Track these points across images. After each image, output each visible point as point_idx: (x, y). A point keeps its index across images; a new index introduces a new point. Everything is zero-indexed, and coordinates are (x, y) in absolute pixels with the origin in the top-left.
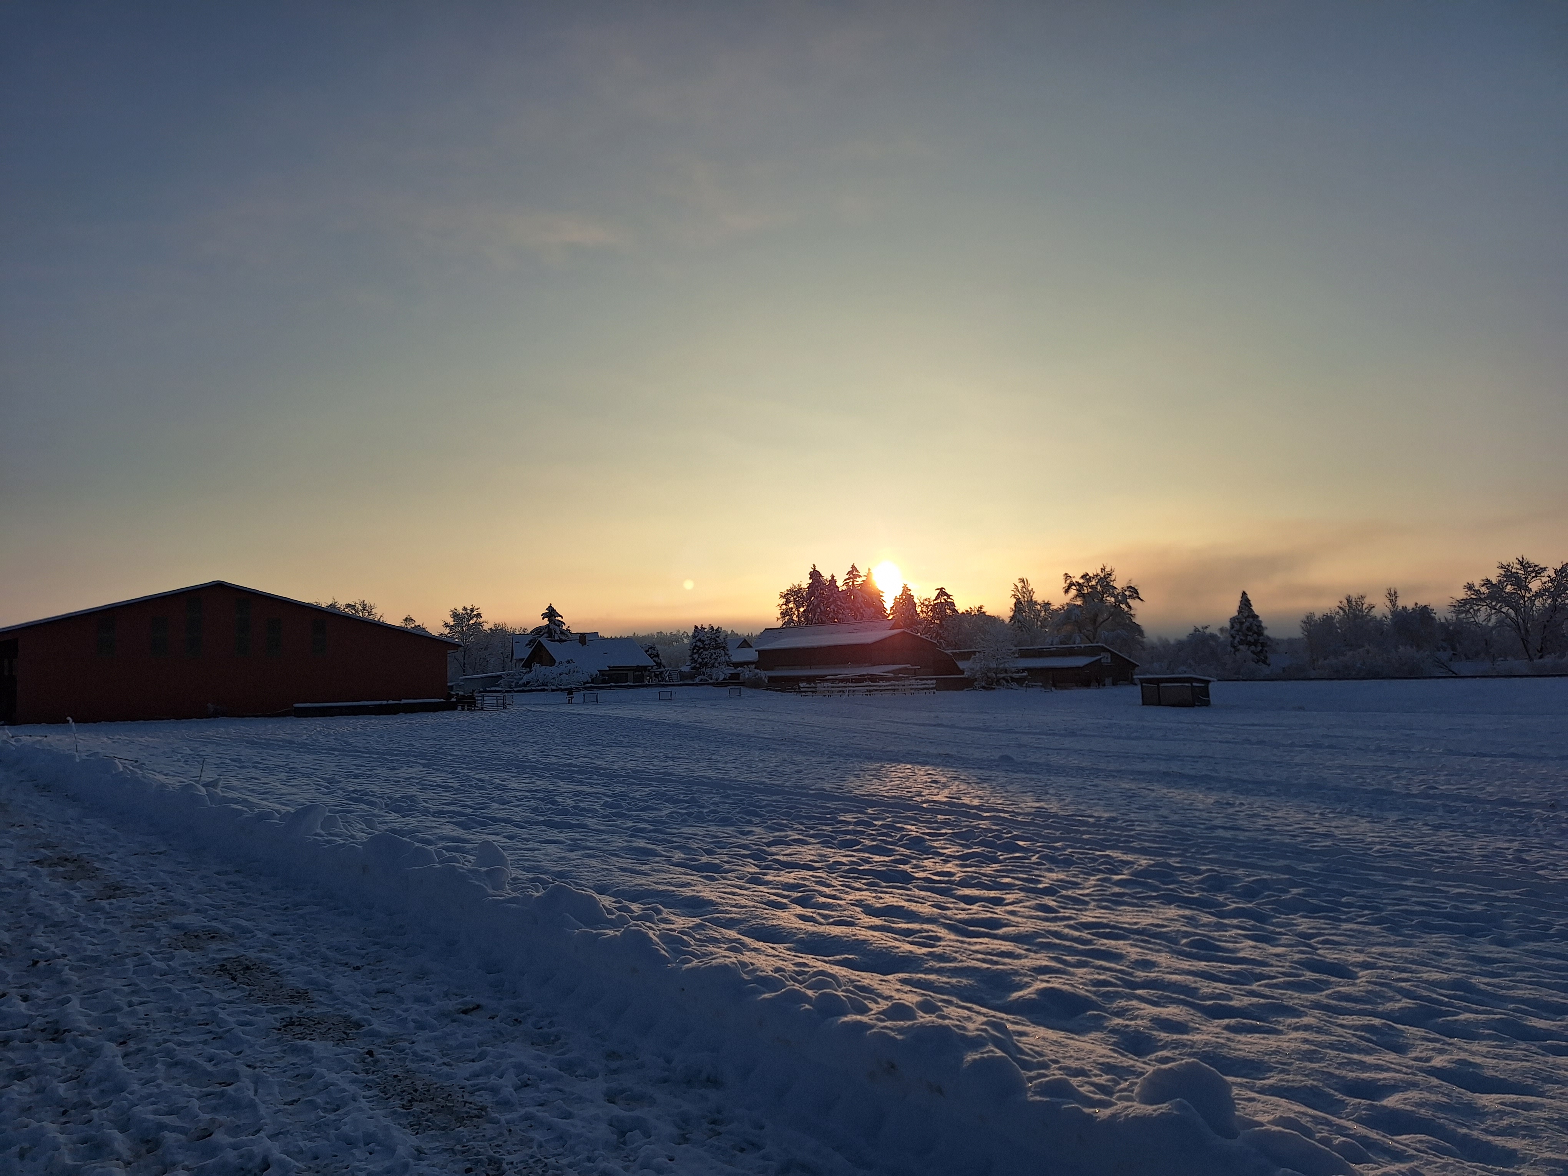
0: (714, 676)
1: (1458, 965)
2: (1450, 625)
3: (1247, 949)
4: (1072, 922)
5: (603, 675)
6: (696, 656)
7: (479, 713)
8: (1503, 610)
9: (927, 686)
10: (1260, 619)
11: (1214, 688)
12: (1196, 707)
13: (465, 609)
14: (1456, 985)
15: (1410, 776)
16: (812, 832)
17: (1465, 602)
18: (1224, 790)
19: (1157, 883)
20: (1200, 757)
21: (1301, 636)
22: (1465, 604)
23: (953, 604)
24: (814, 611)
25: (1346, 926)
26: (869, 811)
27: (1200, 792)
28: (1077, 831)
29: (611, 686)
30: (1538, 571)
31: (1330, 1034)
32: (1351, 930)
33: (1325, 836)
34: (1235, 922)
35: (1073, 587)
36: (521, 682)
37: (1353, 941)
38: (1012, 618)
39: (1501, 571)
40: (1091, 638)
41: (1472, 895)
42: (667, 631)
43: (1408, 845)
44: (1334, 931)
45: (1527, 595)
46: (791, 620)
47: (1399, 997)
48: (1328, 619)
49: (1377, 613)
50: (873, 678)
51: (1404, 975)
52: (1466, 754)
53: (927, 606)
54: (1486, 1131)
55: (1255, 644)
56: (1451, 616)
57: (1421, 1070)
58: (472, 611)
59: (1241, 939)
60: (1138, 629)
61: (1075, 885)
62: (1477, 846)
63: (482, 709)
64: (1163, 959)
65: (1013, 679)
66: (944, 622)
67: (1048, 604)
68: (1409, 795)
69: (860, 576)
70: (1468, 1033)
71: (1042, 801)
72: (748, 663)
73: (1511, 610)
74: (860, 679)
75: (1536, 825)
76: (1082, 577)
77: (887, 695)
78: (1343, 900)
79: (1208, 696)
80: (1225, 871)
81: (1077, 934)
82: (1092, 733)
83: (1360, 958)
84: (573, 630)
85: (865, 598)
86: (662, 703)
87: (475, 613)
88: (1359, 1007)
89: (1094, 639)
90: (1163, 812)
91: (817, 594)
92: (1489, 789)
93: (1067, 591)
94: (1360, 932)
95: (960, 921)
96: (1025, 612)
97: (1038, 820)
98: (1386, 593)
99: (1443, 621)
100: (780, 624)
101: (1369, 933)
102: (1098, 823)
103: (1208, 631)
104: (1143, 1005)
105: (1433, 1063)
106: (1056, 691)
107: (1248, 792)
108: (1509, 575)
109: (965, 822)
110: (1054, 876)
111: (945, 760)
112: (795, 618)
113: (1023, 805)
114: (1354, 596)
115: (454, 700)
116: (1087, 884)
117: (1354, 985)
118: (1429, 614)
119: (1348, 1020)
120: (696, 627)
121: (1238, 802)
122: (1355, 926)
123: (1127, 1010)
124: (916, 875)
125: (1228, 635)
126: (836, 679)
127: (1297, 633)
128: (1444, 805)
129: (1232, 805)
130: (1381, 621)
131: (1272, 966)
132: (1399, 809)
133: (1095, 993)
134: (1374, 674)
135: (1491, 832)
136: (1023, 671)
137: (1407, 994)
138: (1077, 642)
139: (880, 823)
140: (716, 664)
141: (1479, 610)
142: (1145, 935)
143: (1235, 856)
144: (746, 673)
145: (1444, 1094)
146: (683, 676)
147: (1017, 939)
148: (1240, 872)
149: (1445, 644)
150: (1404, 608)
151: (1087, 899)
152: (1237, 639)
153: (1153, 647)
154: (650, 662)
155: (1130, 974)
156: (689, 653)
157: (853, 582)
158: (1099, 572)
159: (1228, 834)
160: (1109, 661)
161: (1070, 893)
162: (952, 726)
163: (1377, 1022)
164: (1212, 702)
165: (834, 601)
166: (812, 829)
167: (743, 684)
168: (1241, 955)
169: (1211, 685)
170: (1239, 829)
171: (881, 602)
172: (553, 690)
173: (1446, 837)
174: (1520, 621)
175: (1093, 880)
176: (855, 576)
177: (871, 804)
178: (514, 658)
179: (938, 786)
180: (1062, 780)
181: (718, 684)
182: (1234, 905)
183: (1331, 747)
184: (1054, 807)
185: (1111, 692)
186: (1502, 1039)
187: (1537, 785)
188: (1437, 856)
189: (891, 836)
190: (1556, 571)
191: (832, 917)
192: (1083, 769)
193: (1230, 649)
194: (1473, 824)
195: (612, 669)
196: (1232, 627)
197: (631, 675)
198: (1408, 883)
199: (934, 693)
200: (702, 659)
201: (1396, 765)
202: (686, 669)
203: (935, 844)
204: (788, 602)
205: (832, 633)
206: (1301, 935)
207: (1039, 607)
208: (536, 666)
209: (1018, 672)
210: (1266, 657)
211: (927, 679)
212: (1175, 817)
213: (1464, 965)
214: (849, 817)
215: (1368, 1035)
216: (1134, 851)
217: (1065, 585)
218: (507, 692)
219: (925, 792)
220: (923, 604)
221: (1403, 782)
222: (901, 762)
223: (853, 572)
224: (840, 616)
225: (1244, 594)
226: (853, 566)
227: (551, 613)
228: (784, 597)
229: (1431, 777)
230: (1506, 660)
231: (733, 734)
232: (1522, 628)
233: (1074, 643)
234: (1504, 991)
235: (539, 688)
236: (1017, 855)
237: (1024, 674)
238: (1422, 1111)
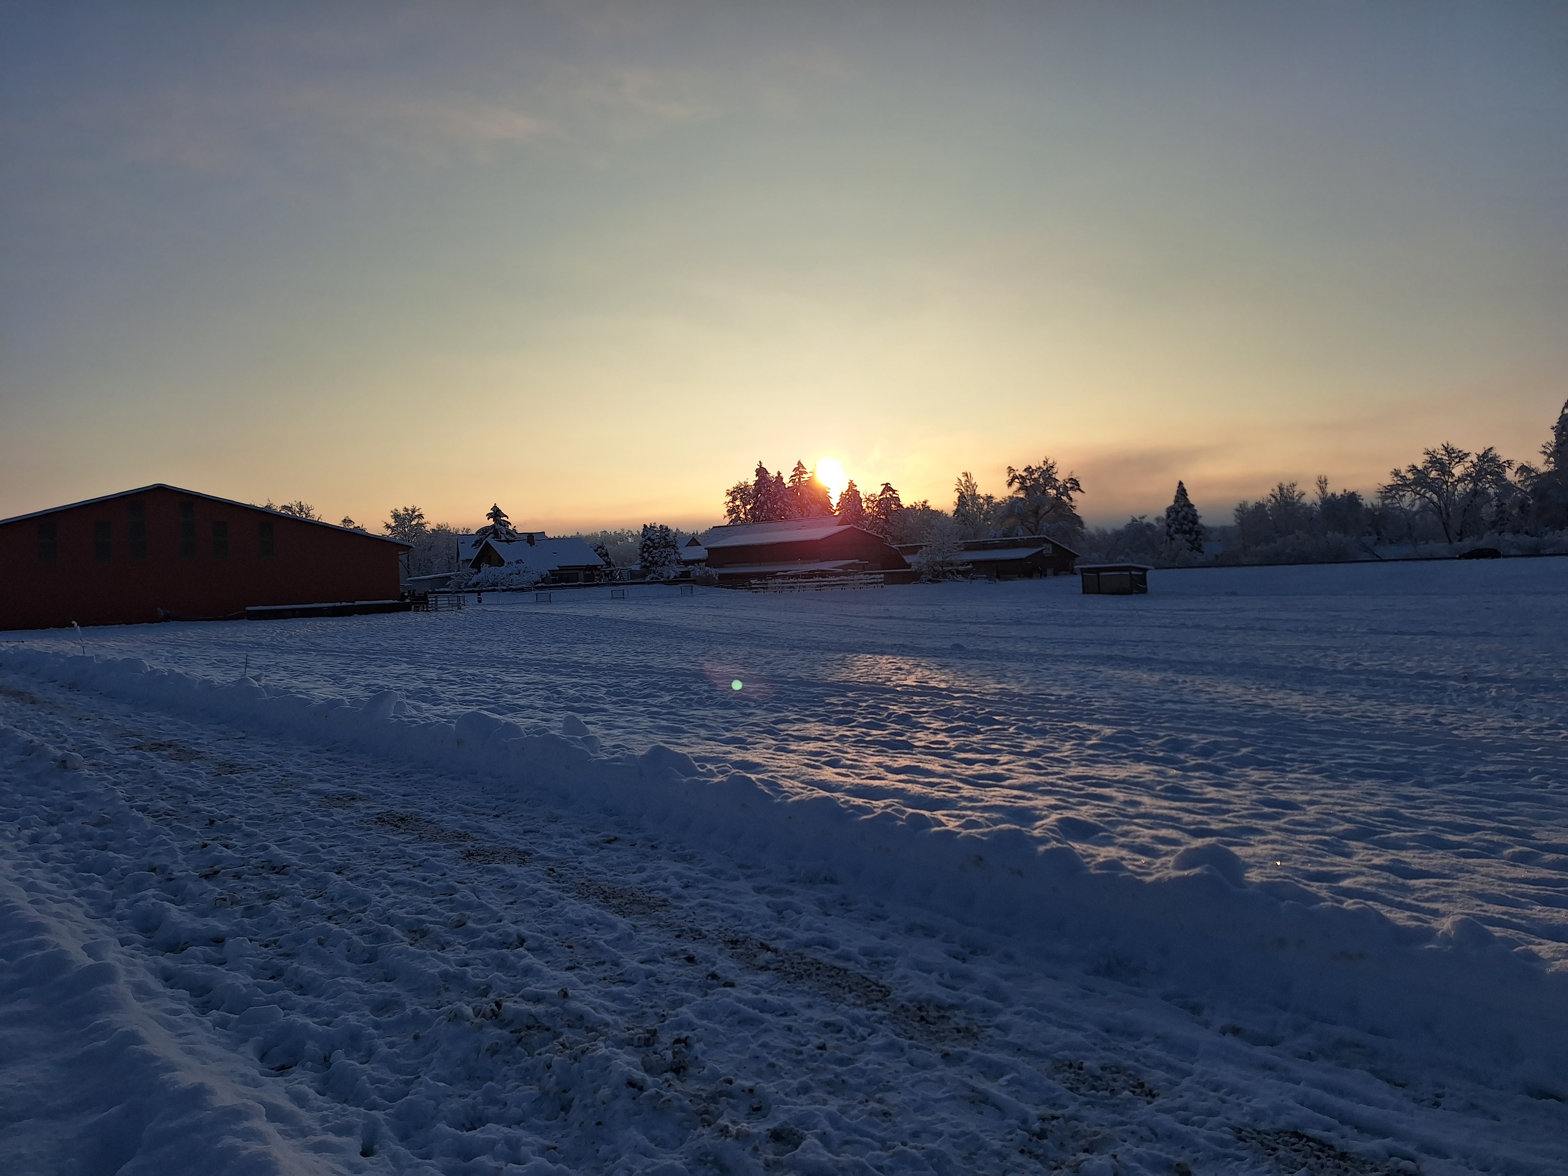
0: (665, 575)
1: (1388, 801)
2: (1376, 510)
3: (1211, 792)
4: (1062, 776)
5: (553, 575)
6: (646, 555)
7: (434, 614)
8: (1427, 495)
9: (875, 580)
10: (1195, 508)
11: (1153, 577)
12: (1134, 595)
13: (406, 510)
14: (1387, 813)
15: (1335, 654)
16: (807, 713)
17: (1392, 488)
18: (1165, 670)
19: (1124, 746)
20: (1141, 641)
21: (1234, 524)
22: (1391, 490)
23: (898, 499)
24: (760, 508)
25: (1291, 776)
26: (850, 694)
27: (1144, 672)
28: (1044, 707)
29: (562, 586)
30: (1462, 457)
31: (1292, 845)
32: (1296, 778)
33: (1265, 706)
34: (1197, 774)
35: (1017, 480)
36: (470, 583)
37: (1299, 786)
38: (956, 512)
39: (1427, 457)
40: (1033, 530)
41: (1396, 751)
42: (610, 530)
43: (1338, 713)
44: (1281, 780)
45: (1451, 480)
46: (739, 518)
47: (1342, 822)
48: (1260, 507)
49: (1307, 500)
50: (823, 574)
51: (1344, 808)
52: (1388, 633)
53: (873, 502)
54: (1416, 899)
55: (1190, 532)
56: (1378, 502)
57: (1365, 866)
58: (413, 512)
59: (1204, 786)
60: (1078, 520)
61: (1054, 749)
62: (1398, 713)
63: (436, 610)
64: (1146, 799)
65: (959, 572)
66: (889, 517)
67: (991, 497)
68: (1335, 672)
69: (806, 473)
70: (1399, 845)
71: (1004, 683)
72: (699, 561)
73: (1434, 496)
74: (810, 575)
75: (1450, 695)
76: (1025, 470)
77: (837, 589)
78: (1287, 756)
79: (1146, 584)
80: (1182, 736)
81: (1069, 784)
82: (1036, 621)
83: (1307, 798)
84: (519, 530)
85: (811, 495)
86: (616, 601)
87: (416, 513)
88: (1310, 829)
89: (1037, 530)
90: (1115, 689)
91: (764, 491)
92: (1408, 664)
93: (1010, 484)
94: (1304, 779)
95: (969, 776)
96: (968, 505)
97: (1005, 699)
98: (1316, 480)
99: (1369, 506)
100: (726, 521)
101: (1312, 780)
102: (1058, 700)
103: (1145, 521)
104: (1141, 829)
105: (1373, 862)
106: (1001, 582)
107: (1187, 672)
108: (1434, 462)
109: (939, 701)
110: (1033, 742)
111: (902, 650)
112: (742, 515)
113: (987, 687)
114: (1286, 484)
115: (408, 601)
116: (1064, 749)
117: (1305, 814)
118: (1357, 499)
119: (1304, 838)
120: (645, 526)
121: (1180, 680)
122: (1299, 776)
123: (1130, 832)
124: (916, 744)
125: (1164, 524)
126: (786, 575)
127: (1231, 521)
128: (1368, 680)
129: (1176, 683)
130: (1310, 508)
131: (1236, 804)
132: (1327, 684)
133: (1100, 821)
134: (1302, 559)
135: (1411, 701)
136: (968, 563)
137: (1349, 821)
138: (1020, 534)
139: (864, 704)
140: (667, 563)
141: (1404, 495)
142: (1127, 784)
143: (1188, 724)
144: (697, 571)
145: (1384, 878)
146: (633, 574)
147: (1021, 787)
148: (1194, 737)
149: (1370, 529)
150: (1333, 495)
151: (1068, 759)
152: (1173, 528)
153: (1092, 538)
154: (600, 561)
155: (1124, 810)
156: (639, 551)
157: (799, 479)
158: (1042, 464)
159: (1178, 707)
160: (1051, 552)
161: (1051, 755)
162: (903, 618)
163: (1327, 838)
164: (1149, 590)
165: (781, 498)
166: (806, 710)
167: (694, 582)
168: (1209, 796)
169: (1148, 573)
170: (1186, 703)
171: (828, 498)
172: (504, 590)
173: (1371, 706)
174: (1442, 505)
175: (1068, 745)
176: (802, 473)
177: (852, 689)
178: (461, 558)
179: (903, 672)
180: (1015, 665)
181: (669, 582)
182: (1194, 762)
183: (1262, 629)
184: (1015, 688)
185: (1050, 582)
186: (1425, 849)
187: (1452, 660)
188: (1364, 721)
189: (880, 715)
190: (1478, 457)
191: (863, 774)
192: (1031, 655)
193: (1165, 537)
194: (1395, 695)
195: (562, 568)
196: (1168, 516)
197: (581, 573)
198: (1340, 743)
199: (882, 587)
200: (653, 557)
201: (1323, 645)
202: (636, 568)
203: (921, 720)
204: (734, 499)
205: (781, 530)
206: (1254, 783)
207: (981, 501)
208: (485, 567)
209: (962, 565)
210: (1201, 546)
211: (876, 574)
212: (1127, 694)
213: (1391, 802)
214: (833, 700)
215: (1321, 847)
216: (1098, 722)
217: (1008, 478)
218: (457, 592)
219: (894, 678)
220: (868, 499)
221: (1330, 660)
222: (859, 652)
223: (799, 469)
224: (787, 512)
225: (1181, 483)
226: (799, 463)
227: (496, 513)
228: (731, 494)
229: (1356, 654)
230: (1427, 543)
231: (691, 630)
232: (1444, 512)
233: (1017, 535)
234: (1426, 817)
235: (490, 588)
236: (996, 727)
237: (969, 567)
238: (1369, 888)
